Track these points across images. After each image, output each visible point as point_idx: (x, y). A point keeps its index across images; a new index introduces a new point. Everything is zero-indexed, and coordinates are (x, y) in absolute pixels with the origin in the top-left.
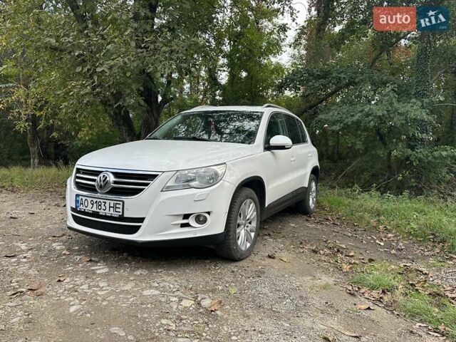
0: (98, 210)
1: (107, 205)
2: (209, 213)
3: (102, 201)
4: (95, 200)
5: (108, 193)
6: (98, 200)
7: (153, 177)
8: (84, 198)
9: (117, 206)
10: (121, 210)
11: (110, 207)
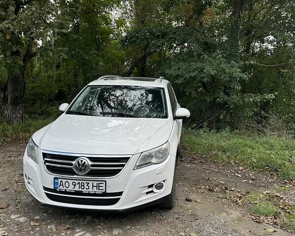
0: (81, 190)
1: (91, 185)
2: (164, 181)
3: (85, 182)
4: (77, 182)
5: (87, 175)
6: (81, 182)
7: (126, 159)
8: (64, 181)
9: (100, 185)
10: (104, 188)
11: (93, 186)
